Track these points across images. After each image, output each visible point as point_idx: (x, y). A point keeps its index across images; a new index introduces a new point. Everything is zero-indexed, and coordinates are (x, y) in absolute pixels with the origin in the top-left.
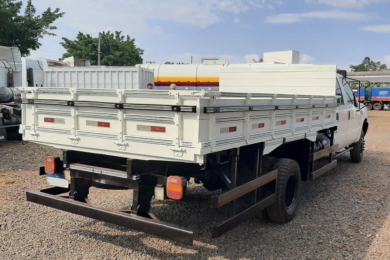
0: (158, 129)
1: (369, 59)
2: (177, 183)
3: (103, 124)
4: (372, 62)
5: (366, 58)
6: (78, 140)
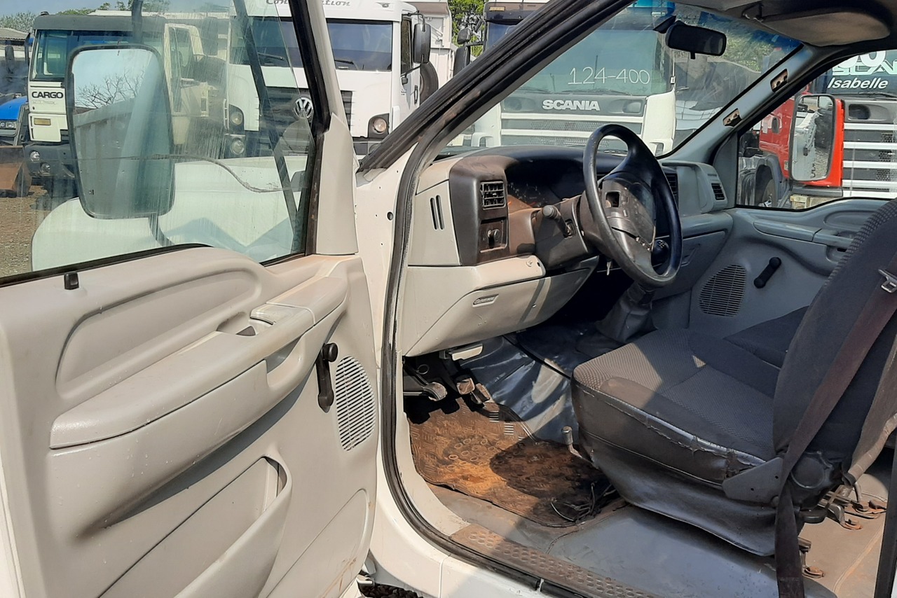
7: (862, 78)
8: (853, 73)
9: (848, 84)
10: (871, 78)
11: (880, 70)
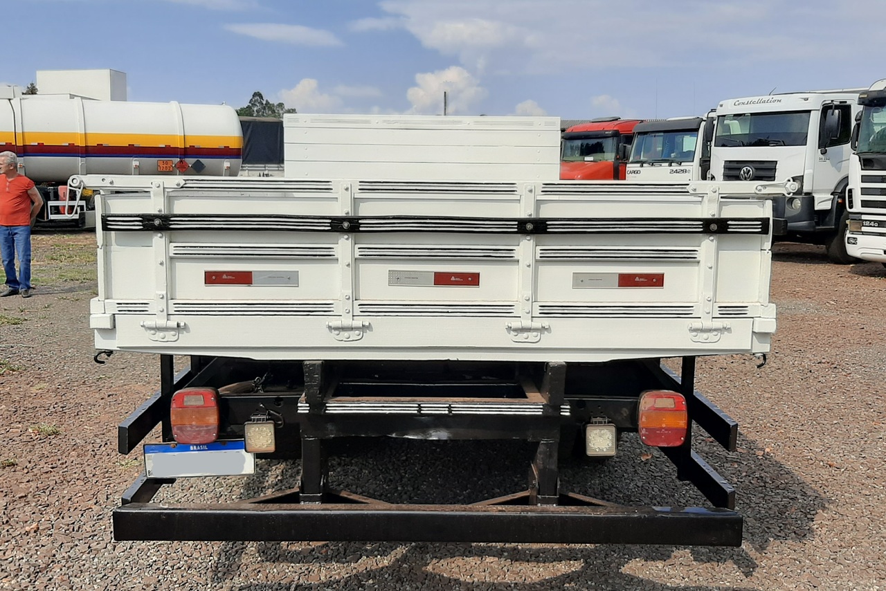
0: (641, 280)
1: (261, 97)
2: (673, 406)
3: (453, 279)
4: (267, 103)
5: (255, 94)
6: (364, 328)
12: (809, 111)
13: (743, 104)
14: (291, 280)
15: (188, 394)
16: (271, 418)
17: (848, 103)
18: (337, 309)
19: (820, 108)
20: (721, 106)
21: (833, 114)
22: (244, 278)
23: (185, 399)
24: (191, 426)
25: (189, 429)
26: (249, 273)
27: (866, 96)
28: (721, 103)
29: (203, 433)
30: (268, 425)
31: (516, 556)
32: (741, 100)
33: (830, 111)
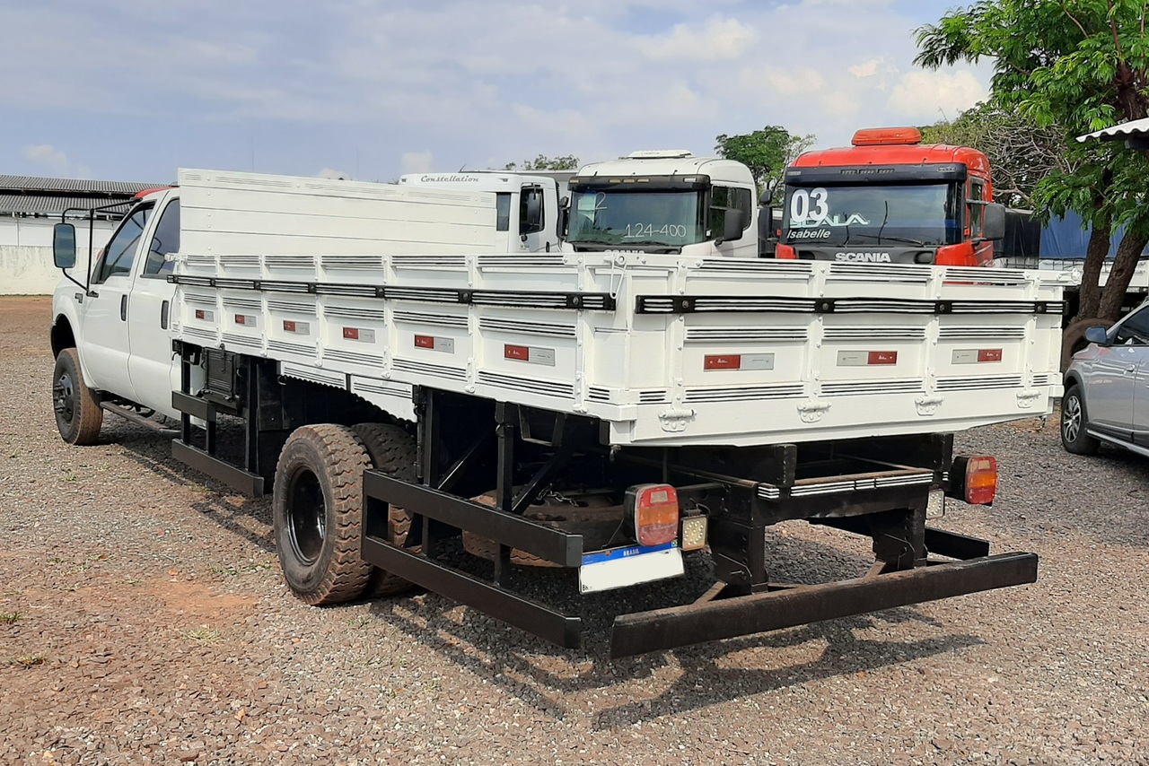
7: (811, 230)
8: (804, 226)
9: (801, 235)
10: (817, 229)
11: (824, 223)
12: (509, 194)
13: (433, 180)
14: (767, 363)
15: (655, 490)
16: (704, 511)
17: (541, 187)
18: (807, 391)
19: (519, 191)
20: (404, 180)
21: (535, 198)
22: (733, 362)
23: (652, 496)
24: (657, 524)
25: (655, 528)
26: (738, 357)
27: (577, 181)
28: (403, 177)
29: (666, 532)
30: (701, 519)
31: (776, 643)
32: (430, 176)
33: (531, 195)
